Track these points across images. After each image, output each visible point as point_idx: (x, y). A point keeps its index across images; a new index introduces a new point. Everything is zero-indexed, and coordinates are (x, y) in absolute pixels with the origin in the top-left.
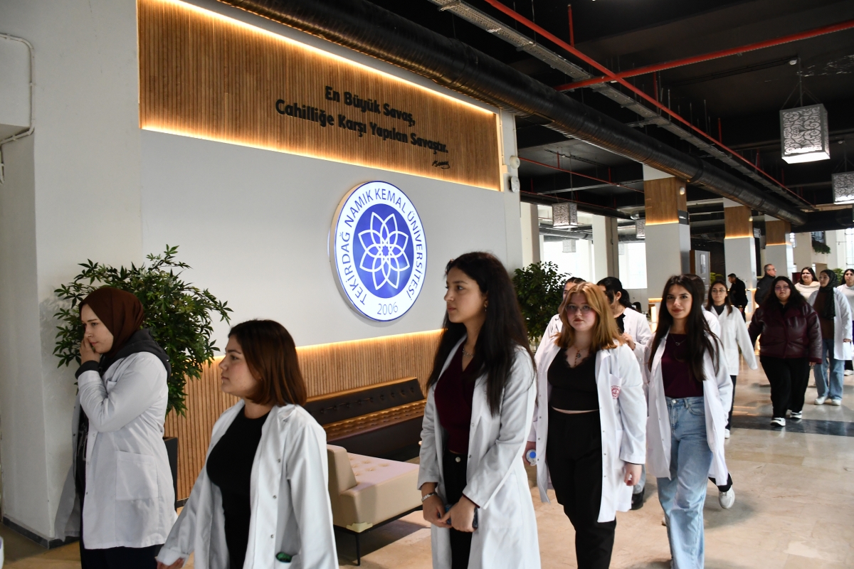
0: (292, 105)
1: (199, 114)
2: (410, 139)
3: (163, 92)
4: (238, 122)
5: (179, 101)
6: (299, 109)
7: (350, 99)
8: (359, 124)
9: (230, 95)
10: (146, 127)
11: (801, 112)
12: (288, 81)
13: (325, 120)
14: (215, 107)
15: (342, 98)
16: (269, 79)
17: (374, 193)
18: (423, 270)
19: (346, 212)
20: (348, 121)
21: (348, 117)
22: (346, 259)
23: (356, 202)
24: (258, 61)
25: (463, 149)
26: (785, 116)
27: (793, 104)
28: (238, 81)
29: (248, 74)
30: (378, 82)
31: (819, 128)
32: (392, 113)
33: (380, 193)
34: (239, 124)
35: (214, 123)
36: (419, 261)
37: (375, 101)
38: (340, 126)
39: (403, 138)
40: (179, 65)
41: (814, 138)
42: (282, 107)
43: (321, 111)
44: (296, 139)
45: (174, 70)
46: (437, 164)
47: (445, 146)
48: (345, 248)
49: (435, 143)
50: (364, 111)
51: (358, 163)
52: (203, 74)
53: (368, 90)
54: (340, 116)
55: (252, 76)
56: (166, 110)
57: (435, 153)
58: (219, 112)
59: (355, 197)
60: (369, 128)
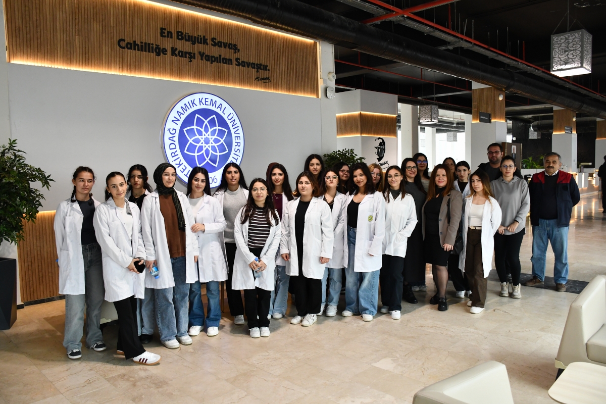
0: (132, 42)
1: (56, 52)
2: (234, 62)
3: (27, 37)
4: (87, 55)
5: (39, 43)
6: (138, 45)
7: (180, 36)
8: (190, 53)
9: (81, 37)
10: (12, 62)
11: (567, 36)
12: (128, 26)
13: (160, 51)
14: (68, 46)
15: (175, 35)
16: (112, 25)
17: (198, 101)
18: (241, 154)
19: (174, 114)
20: (180, 52)
21: (180, 48)
22: (173, 146)
23: (182, 107)
24: (103, 12)
25: (284, 68)
26: (555, 40)
27: (562, 30)
28: (86, 27)
29: (95, 22)
30: (206, 22)
31: (580, 49)
32: (219, 44)
33: (203, 101)
34: (87, 58)
35: (68, 57)
36: (237, 148)
37: (204, 37)
38: (172, 55)
39: (229, 62)
40: (38, 19)
41: (575, 56)
42: (123, 44)
43: (156, 45)
44: (135, 66)
45: (35, 23)
46: (258, 79)
47: (267, 66)
48: (172, 139)
49: (257, 64)
50: (194, 43)
51: (187, 80)
52: (58, 24)
53: (198, 29)
54: (172, 48)
55: (98, 23)
56: (29, 50)
57: (258, 72)
58: (71, 49)
59: (181, 104)
60: (198, 55)
